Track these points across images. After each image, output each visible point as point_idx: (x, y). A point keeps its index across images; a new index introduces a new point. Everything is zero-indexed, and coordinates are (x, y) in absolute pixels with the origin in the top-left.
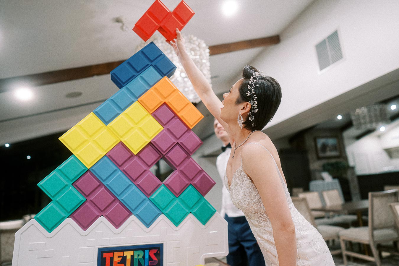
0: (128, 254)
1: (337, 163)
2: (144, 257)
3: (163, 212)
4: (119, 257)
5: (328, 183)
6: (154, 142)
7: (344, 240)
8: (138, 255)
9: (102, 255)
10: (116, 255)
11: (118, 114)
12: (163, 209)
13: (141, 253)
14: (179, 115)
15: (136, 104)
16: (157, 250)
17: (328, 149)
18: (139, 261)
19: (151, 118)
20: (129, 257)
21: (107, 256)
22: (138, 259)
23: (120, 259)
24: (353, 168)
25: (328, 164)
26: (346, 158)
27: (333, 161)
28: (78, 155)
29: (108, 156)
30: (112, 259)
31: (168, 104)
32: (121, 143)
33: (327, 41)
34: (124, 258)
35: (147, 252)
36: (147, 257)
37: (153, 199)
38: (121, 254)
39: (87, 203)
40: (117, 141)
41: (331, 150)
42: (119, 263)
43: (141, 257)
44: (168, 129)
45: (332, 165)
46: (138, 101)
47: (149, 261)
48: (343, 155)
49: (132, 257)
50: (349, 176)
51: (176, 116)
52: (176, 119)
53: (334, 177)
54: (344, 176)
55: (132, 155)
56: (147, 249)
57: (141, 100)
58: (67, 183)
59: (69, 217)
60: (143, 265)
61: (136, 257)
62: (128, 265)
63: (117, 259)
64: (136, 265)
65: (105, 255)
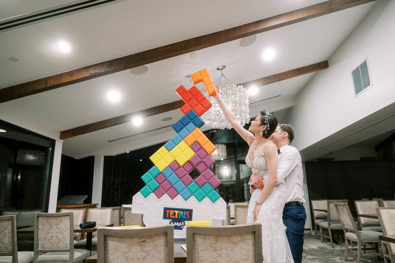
0: (177, 212)
2: (183, 214)
4: (172, 212)
6: (190, 160)
9: (165, 211)
11: (175, 147)
12: (194, 193)
13: (182, 212)
15: (183, 142)
16: (190, 212)
19: (190, 148)
20: (177, 213)
23: (173, 213)
28: (157, 165)
29: (170, 166)
30: (169, 213)
31: (198, 141)
32: (175, 161)
33: (360, 68)
34: (175, 213)
35: (185, 212)
36: (185, 214)
37: (189, 188)
38: (173, 211)
39: (160, 187)
40: (173, 159)
42: (172, 215)
43: (182, 214)
44: (197, 154)
46: (184, 140)
47: (186, 216)
51: (202, 147)
52: (201, 149)
55: (180, 166)
56: (185, 211)
58: (152, 178)
59: (153, 192)
60: (183, 218)
61: (180, 214)
62: (176, 217)
63: (171, 213)
64: (180, 217)
65: (167, 211)
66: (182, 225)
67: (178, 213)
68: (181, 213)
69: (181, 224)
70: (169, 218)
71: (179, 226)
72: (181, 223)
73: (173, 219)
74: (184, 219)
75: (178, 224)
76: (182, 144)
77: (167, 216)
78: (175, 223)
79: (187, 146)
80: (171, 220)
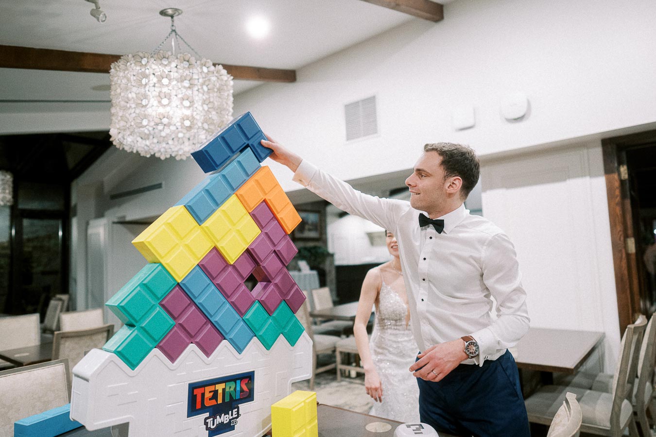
0: (220, 387)
1: (315, 247)
2: (235, 389)
3: (256, 334)
4: (210, 392)
5: (305, 276)
6: (252, 249)
7: (341, 353)
8: (230, 387)
9: (193, 392)
10: (208, 389)
11: (213, 211)
12: (257, 331)
13: (232, 384)
14: (279, 216)
15: (233, 199)
16: (248, 379)
17: (307, 227)
18: (230, 395)
19: (249, 218)
20: (220, 391)
21: (198, 392)
22: (230, 394)
23: (211, 394)
24: (332, 256)
25: (305, 249)
26: (325, 242)
27: (311, 244)
28: (167, 264)
29: (202, 266)
30: (203, 395)
31: (269, 202)
32: (215, 249)
33: (360, 104)
34: (216, 392)
35: (238, 382)
36: (238, 389)
37: (247, 319)
38: (212, 388)
39: (175, 328)
40: (212, 246)
41: (310, 230)
42: (210, 399)
43: (232, 389)
44: (266, 233)
45: (309, 250)
46: (236, 195)
47: (241, 393)
48: (322, 238)
49: (224, 390)
50: (327, 266)
51: (275, 217)
52: (274, 221)
53: (312, 268)
54: (321, 266)
55: (227, 265)
56: (238, 379)
57: (241, 195)
58: (153, 302)
59: (155, 347)
60: (234, 399)
61: (227, 390)
62: (220, 401)
63: (208, 395)
64: (227, 400)
65: (196, 392)
66: (233, 419)
67: (223, 389)
68: (231, 387)
69: (232, 415)
70: (203, 409)
71: (228, 421)
72: (230, 412)
73: (211, 408)
74: (239, 400)
75: (224, 419)
76: (232, 204)
77: (198, 406)
78: (218, 417)
79: (245, 211)
80: (207, 415)
